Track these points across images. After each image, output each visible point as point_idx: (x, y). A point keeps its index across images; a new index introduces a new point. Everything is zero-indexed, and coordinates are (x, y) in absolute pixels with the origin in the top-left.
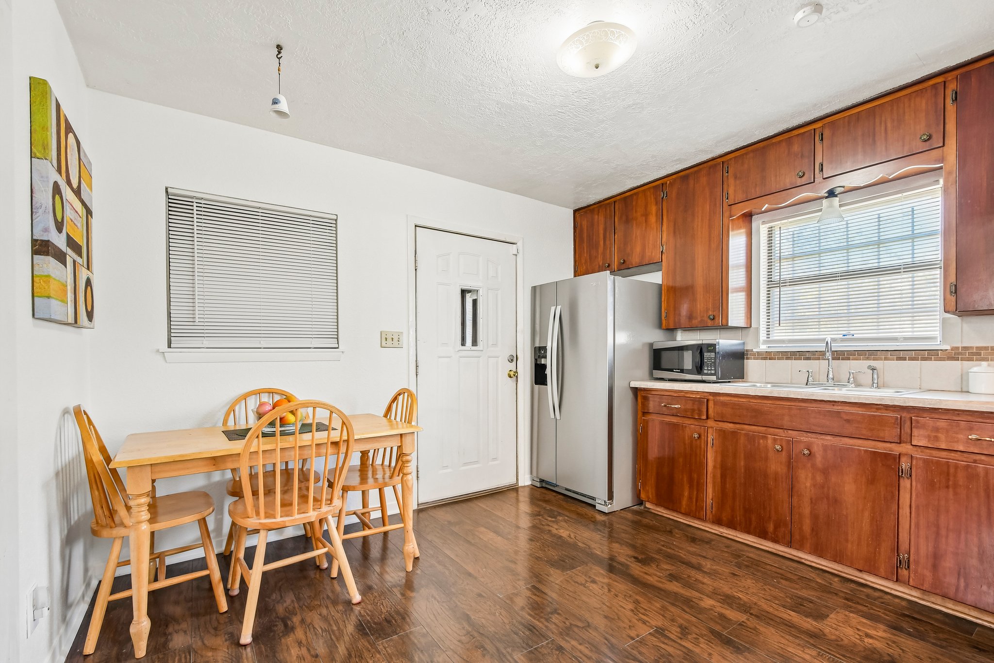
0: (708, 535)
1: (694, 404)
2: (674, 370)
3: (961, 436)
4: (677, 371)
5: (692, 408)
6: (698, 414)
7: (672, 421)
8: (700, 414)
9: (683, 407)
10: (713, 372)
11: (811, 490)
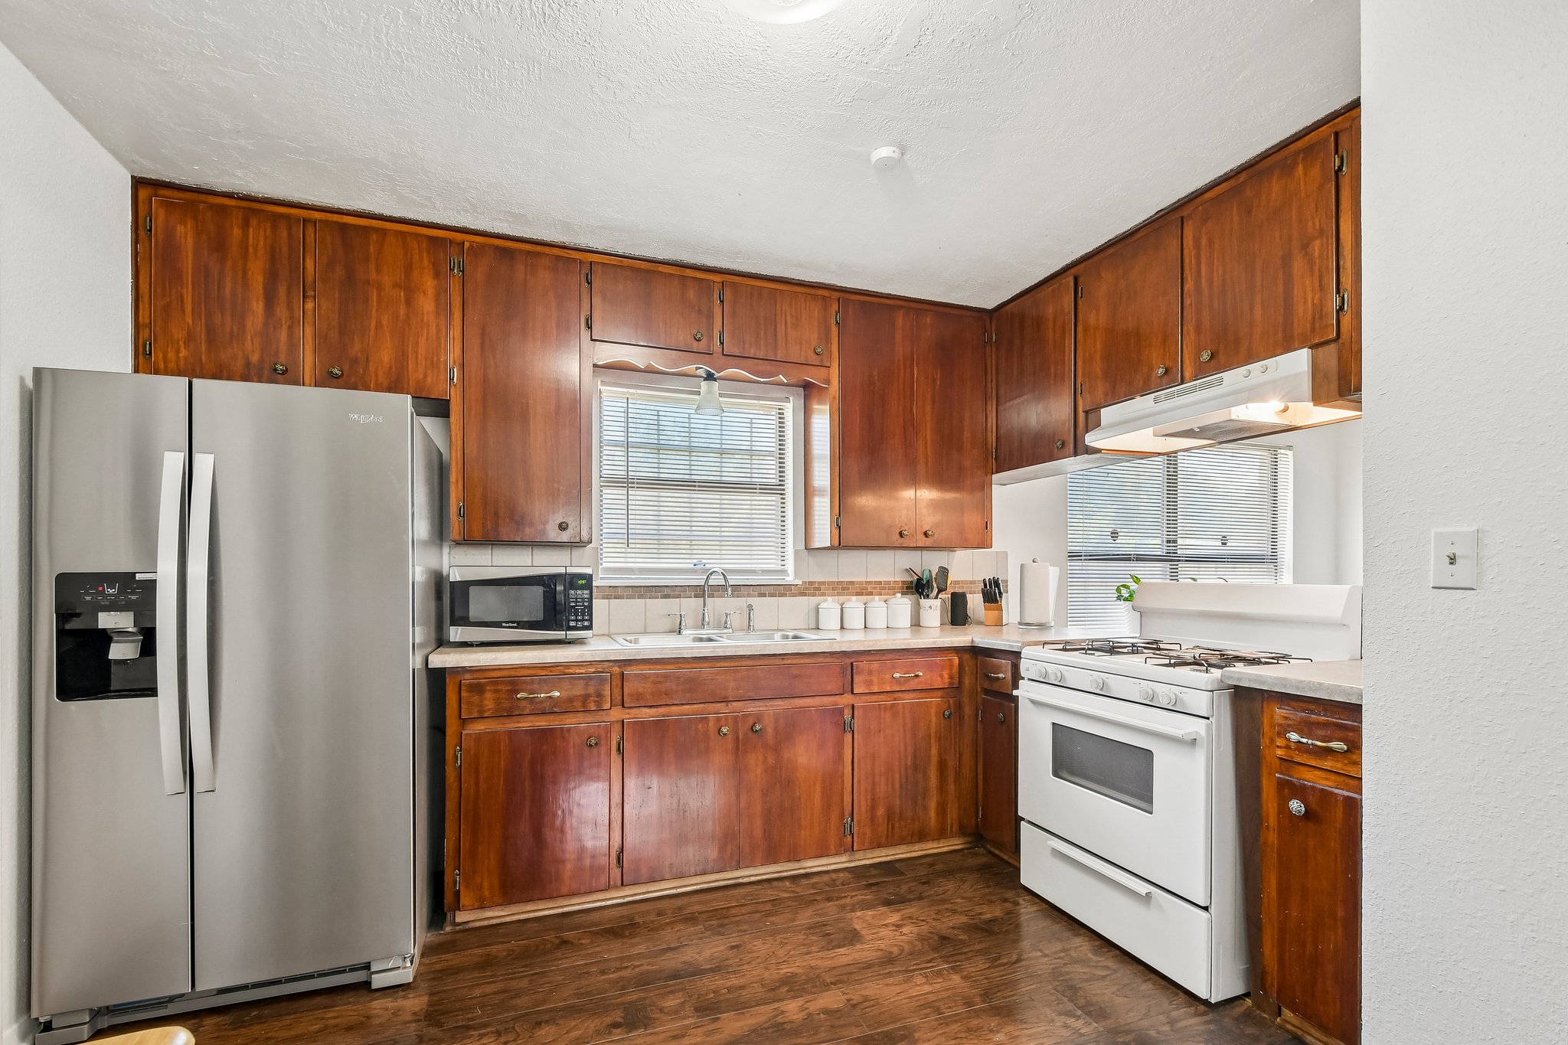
0: (613, 913)
1: (587, 685)
2: (504, 624)
3: (887, 676)
4: (511, 625)
5: (584, 693)
6: (595, 702)
7: (537, 724)
8: (599, 703)
9: (565, 694)
10: (586, 623)
11: (762, 779)
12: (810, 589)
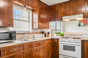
3: (46, 42)
10: (15, 39)
12: (33, 33)
